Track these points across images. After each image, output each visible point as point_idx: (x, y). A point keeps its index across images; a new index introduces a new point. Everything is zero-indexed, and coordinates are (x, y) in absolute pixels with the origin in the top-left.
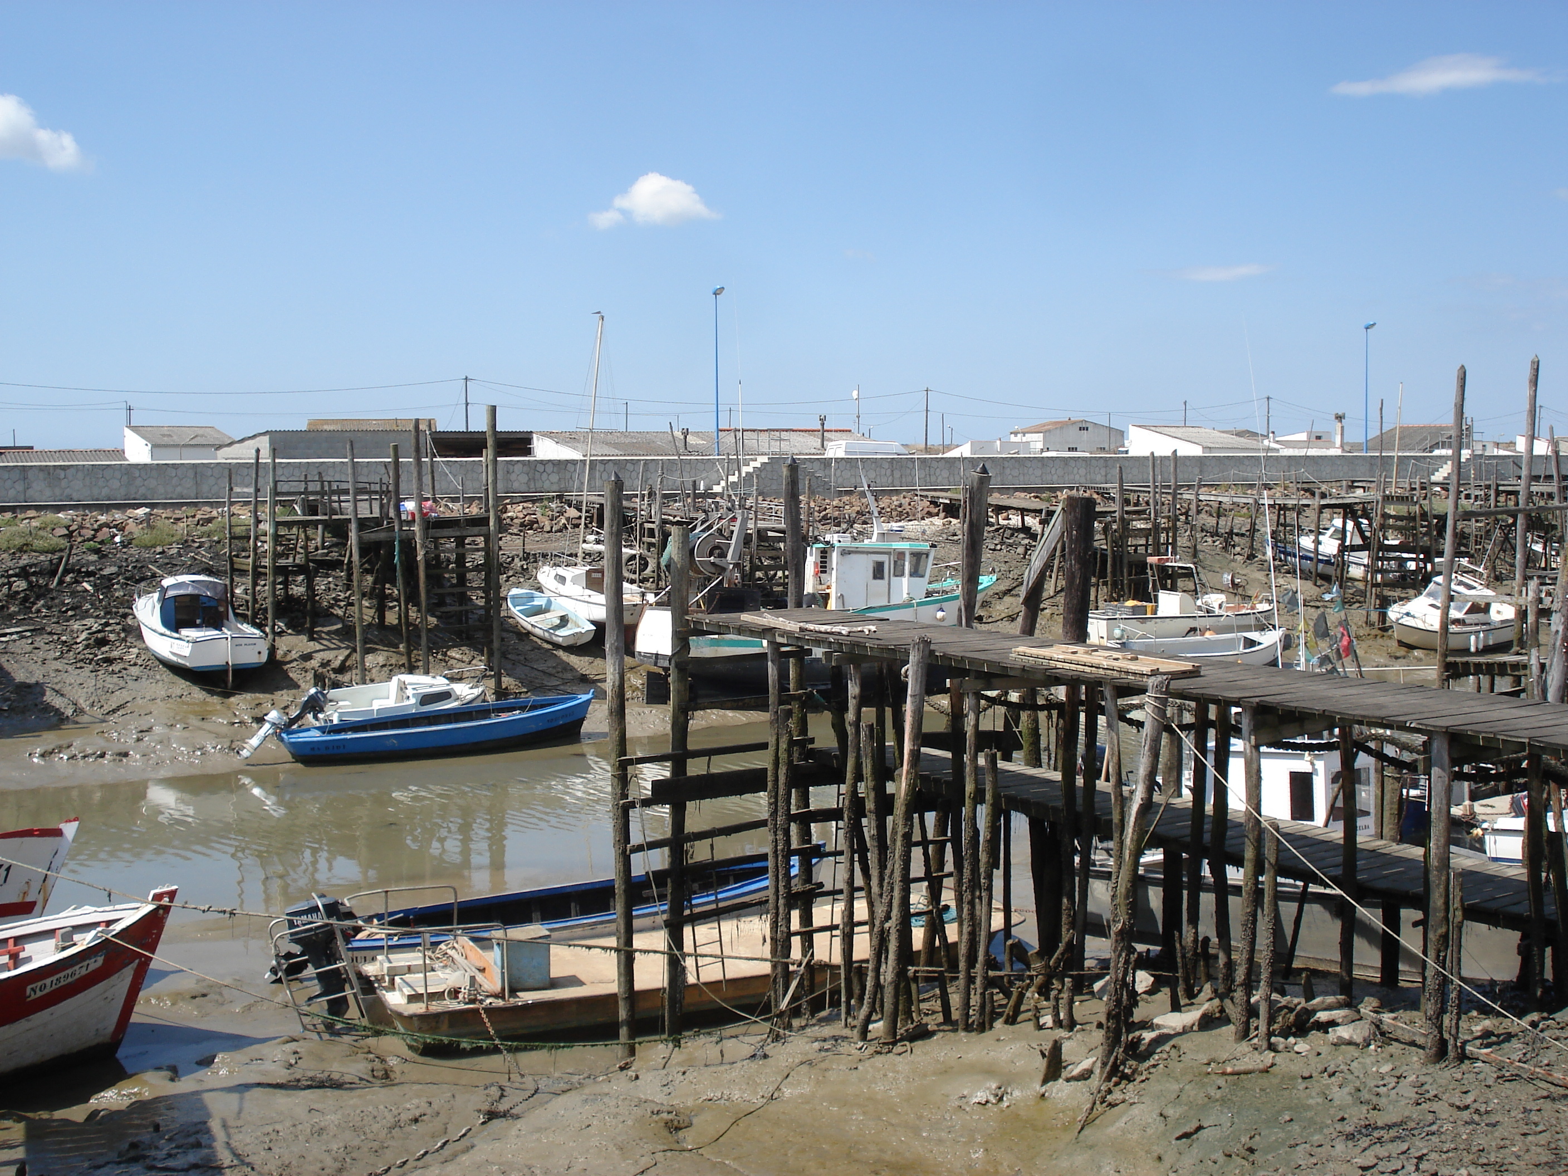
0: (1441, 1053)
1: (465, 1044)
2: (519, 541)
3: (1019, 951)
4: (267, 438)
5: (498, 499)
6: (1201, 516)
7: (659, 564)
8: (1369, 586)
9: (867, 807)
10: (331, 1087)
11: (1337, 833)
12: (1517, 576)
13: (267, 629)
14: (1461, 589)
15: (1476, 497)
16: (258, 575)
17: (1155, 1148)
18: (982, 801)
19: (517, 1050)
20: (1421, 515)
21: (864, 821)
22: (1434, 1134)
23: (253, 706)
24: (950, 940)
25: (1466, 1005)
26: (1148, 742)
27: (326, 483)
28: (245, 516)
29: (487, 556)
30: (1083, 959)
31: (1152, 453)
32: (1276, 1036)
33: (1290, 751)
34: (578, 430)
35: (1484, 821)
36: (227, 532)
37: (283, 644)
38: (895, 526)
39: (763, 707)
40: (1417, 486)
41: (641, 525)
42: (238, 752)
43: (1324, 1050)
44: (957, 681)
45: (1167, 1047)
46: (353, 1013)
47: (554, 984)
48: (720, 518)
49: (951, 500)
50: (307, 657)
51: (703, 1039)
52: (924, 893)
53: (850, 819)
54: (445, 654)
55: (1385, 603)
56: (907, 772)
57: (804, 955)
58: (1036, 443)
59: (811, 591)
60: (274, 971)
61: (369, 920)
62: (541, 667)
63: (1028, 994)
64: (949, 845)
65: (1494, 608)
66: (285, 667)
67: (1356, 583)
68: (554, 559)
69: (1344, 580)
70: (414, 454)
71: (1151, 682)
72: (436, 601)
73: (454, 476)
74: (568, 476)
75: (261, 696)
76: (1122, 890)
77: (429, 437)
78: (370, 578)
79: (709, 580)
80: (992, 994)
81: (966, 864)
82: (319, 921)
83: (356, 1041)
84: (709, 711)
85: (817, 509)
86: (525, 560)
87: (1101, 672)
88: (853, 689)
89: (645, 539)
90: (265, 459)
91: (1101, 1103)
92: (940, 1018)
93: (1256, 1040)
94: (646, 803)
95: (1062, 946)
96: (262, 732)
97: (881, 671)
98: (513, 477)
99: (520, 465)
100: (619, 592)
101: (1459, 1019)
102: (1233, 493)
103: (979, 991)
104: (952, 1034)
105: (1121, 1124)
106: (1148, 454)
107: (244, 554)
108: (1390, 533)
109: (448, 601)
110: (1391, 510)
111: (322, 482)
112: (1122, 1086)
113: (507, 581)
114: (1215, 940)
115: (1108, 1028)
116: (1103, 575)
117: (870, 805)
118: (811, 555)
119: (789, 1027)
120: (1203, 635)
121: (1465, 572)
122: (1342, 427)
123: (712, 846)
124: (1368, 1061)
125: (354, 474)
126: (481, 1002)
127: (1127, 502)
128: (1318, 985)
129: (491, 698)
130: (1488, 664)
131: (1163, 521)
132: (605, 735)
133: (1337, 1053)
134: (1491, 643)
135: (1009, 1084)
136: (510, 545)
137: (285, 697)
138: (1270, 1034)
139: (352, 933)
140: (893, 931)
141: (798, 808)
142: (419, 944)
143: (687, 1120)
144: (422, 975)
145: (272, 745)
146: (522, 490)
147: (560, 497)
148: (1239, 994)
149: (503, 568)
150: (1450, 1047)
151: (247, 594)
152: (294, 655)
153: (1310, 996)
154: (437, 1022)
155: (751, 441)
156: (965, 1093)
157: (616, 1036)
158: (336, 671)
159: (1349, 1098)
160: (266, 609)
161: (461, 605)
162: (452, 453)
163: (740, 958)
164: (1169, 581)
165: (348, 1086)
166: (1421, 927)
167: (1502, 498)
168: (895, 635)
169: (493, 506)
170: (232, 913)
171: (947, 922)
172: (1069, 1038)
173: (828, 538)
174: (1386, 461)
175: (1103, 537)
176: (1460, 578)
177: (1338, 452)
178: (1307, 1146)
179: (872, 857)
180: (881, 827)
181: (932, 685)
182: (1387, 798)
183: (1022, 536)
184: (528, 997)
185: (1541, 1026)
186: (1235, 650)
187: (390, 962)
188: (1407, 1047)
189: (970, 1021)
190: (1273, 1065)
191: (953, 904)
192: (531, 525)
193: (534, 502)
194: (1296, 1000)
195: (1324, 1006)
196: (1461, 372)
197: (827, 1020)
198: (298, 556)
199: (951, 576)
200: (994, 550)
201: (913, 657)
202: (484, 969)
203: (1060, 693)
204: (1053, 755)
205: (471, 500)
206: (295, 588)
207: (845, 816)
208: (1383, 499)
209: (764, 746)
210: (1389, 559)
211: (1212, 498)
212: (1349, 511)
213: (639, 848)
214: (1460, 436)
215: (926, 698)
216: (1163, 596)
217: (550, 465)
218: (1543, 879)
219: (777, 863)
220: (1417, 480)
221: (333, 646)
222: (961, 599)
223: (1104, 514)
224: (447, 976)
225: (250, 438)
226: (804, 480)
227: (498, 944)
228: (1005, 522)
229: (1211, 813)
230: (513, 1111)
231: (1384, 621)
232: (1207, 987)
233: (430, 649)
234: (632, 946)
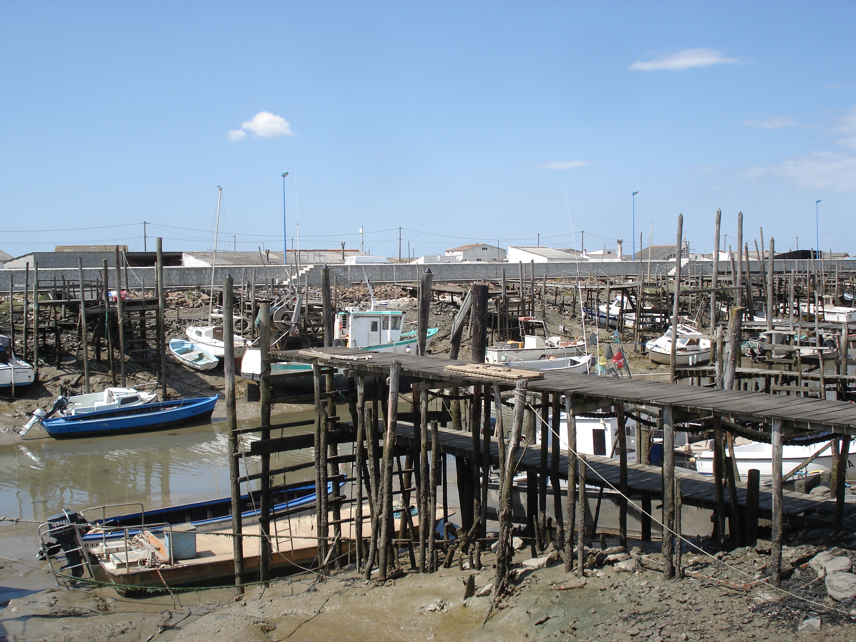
0: (672, 574)
1: (149, 590)
2: (175, 313)
3: (451, 529)
4: (32, 257)
5: (163, 290)
6: (547, 295)
7: (254, 324)
8: (636, 331)
9: (369, 454)
10: (75, 616)
11: (617, 461)
12: (711, 324)
13: (34, 364)
14: (684, 332)
15: (692, 283)
16: (28, 333)
17: (524, 630)
18: (430, 449)
19: (179, 592)
20: (663, 293)
21: (367, 462)
22: (668, 616)
23: (26, 406)
24: (415, 525)
25: (684, 549)
26: (517, 414)
27: (66, 282)
28: (20, 300)
29: (158, 322)
30: (485, 533)
31: (521, 262)
32: (587, 568)
33: (592, 418)
34: (208, 251)
35: (696, 454)
36: (10, 309)
37: (43, 372)
38: (383, 302)
39: (311, 401)
40: (661, 278)
41: (244, 303)
42: (18, 433)
43: (612, 575)
44: (416, 384)
45: (530, 577)
46: (86, 575)
47: (198, 555)
48: (287, 299)
49: (413, 288)
50: (57, 379)
51: (281, 583)
52: (401, 500)
53: (359, 460)
54: (134, 376)
55: (645, 340)
56: (390, 434)
57: (336, 535)
58: (459, 257)
59: (338, 338)
60: (41, 553)
61: (94, 523)
62: (188, 382)
63: (456, 552)
64: (413, 473)
65: (702, 341)
66: (44, 385)
67: (629, 330)
68: (195, 322)
69: (622, 329)
70: (116, 265)
71: (518, 382)
72: (129, 347)
73: (139, 277)
74: (203, 276)
75: (31, 401)
76: (504, 493)
77: (124, 255)
78: (92, 334)
79: (282, 333)
80: (437, 552)
81: (422, 482)
82: (67, 524)
83: (88, 590)
84: (282, 404)
85: (340, 293)
86: (179, 323)
87: (492, 378)
88: (360, 390)
89: (246, 311)
90: (32, 268)
91: (496, 608)
92: (410, 566)
93: (576, 571)
94: (248, 454)
95: (473, 527)
96: (32, 421)
97: (375, 380)
98: (172, 277)
99: (176, 271)
100: (231, 340)
101: (680, 556)
102: (564, 283)
103: (430, 551)
104: (416, 574)
105: (506, 618)
106: (518, 262)
107: (20, 322)
108: (646, 303)
109: (136, 346)
110: (647, 291)
111: (64, 281)
112: (507, 598)
113: (169, 335)
114: (554, 520)
115: (499, 567)
116: (495, 327)
117: (370, 452)
118: (338, 318)
119: (328, 574)
120: (549, 359)
121: (686, 323)
122: (621, 247)
123: (284, 477)
124: (635, 580)
125: (82, 276)
126: (158, 566)
127: (508, 288)
128: (608, 541)
129: (160, 400)
130: (697, 371)
131: (527, 298)
132: (224, 419)
133: (618, 576)
134: (700, 360)
135: (447, 599)
136: (170, 315)
137: (45, 401)
138: (584, 568)
139: (85, 531)
140: (383, 520)
141: (331, 455)
142: (123, 536)
143: (273, 626)
144: (125, 553)
145: (37, 428)
146: (177, 284)
147: (198, 288)
148: (567, 547)
149: (166, 328)
150: (676, 571)
151: (22, 344)
152: (49, 377)
153: (604, 547)
154: (134, 578)
155: (304, 256)
156: (423, 605)
157: (233, 583)
158: (73, 386)
159: (625, 599)
160: (33, 352)
161: (143, 348)
162: (137, 264)
163: (301, 538)
164: (530, 330)
165: (84, 615)
166: (661, 509)
167: (705, 284)
168: (381, 360)
169: (161, 293)
170: (17, 521)
171: (413, 516)
172: (478, 574)
173: (347, 309)
174: (644, 265)
175: (495, 307)
176: (683, 326)
177: (619, 260)
178: (603, 625)
179: (372, 481)
180: (376, 464)
181: (403, 388)
182: (643, 441)
183: (452, 307)
184: (184, 563)
185: (723, 558)
186: (565, 366)
187: (107, 546)
188: (655, 572)
189: (426, 567)
190: (585, 584)
191: (416, 505)
192: (182, 304)
193: (183, 291)
194: (597, 550)
195: (612, 552)
196: (680, 217)
197: (349, 570)
198: (51, 322)
199: (414, 329)
200: (437, 314)
201: (392, 372)
202: (160, 548)
203: (471, 390)
204: (468, 424)
205: (148, 290)
206: (50, 340)
207: (357, 458)
208: (643, 285)
209: (312, 422)
210: (646, 317)
211: (553, 285)
212: (624, 291)
213: (245, 479)
214: (681, 251)
215: (400, 394)
216: (528, 338)
217: (192, 271)
218: (723, 482)
219: (320, 485)
220: (660, 275)
221: (71, 372)
222: (418, 341)
223: (495, 294)
224: (138, 553)
225: (23, 257)
226: (333, 277)
227: (167, 534)
228: (443, 300)
229: (551, 452)
230: (177, 625)
231: (644, 350)
232: (551, 544)
233: (126, 373)
234: (241, 533)
